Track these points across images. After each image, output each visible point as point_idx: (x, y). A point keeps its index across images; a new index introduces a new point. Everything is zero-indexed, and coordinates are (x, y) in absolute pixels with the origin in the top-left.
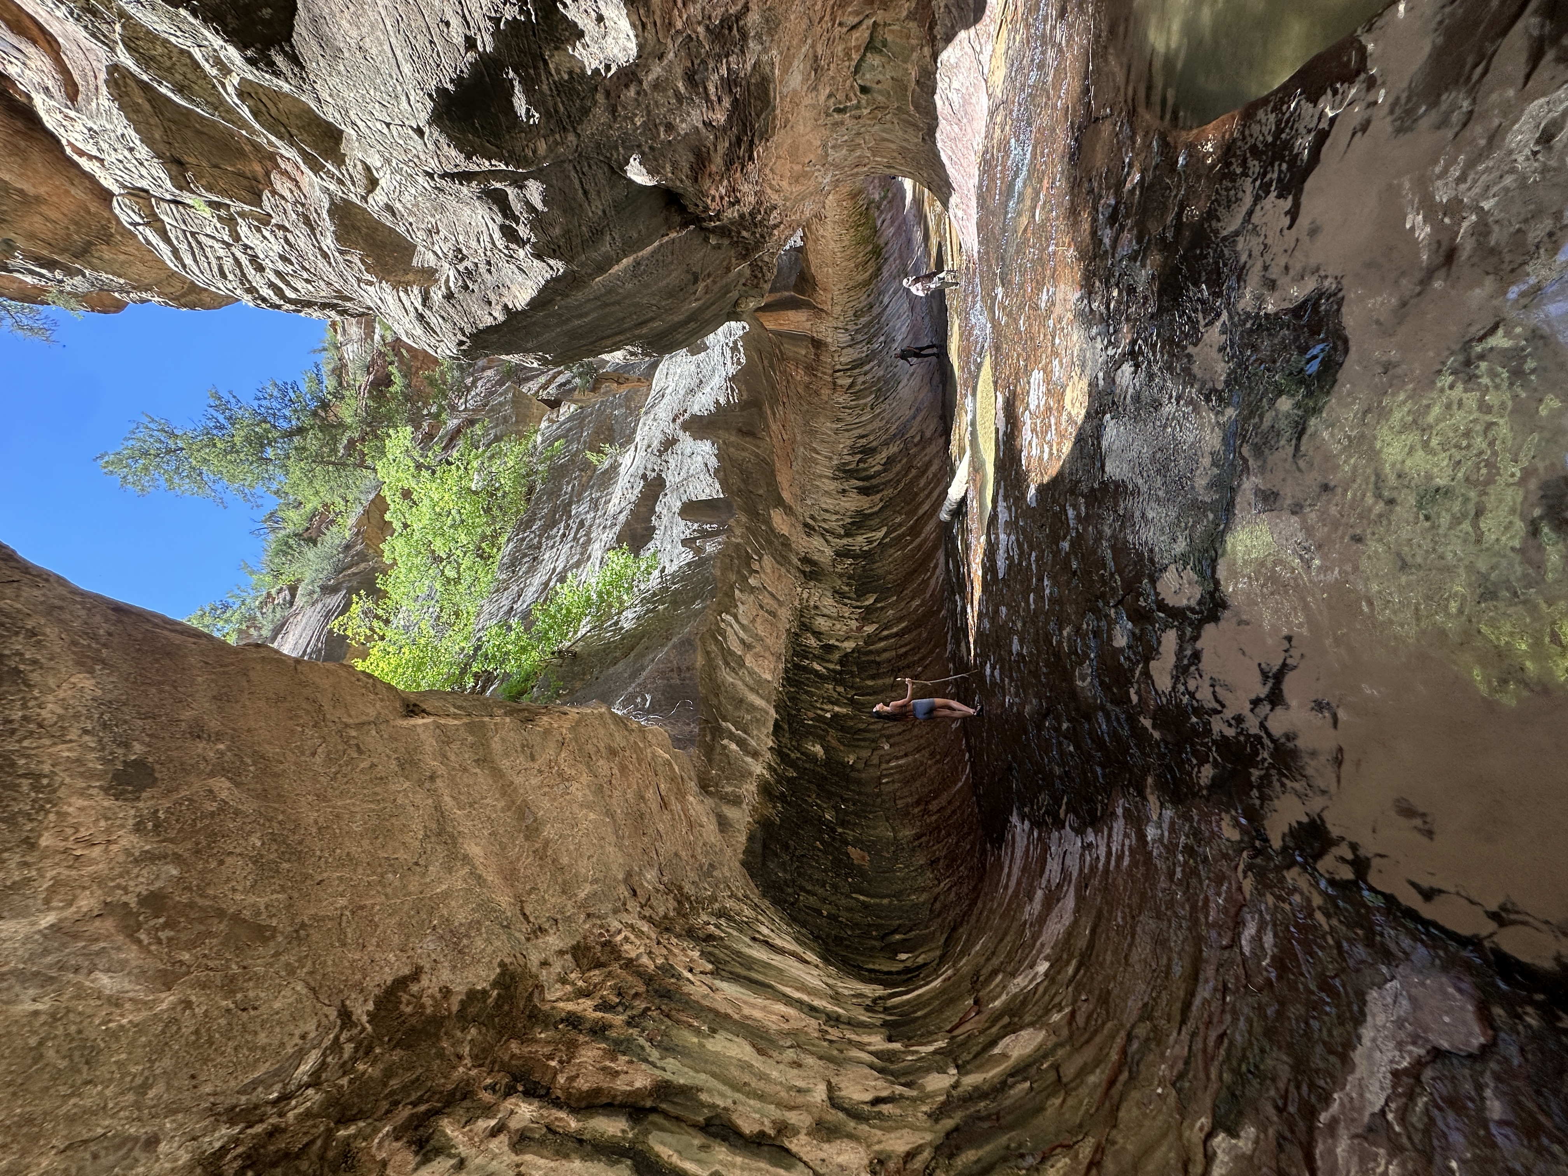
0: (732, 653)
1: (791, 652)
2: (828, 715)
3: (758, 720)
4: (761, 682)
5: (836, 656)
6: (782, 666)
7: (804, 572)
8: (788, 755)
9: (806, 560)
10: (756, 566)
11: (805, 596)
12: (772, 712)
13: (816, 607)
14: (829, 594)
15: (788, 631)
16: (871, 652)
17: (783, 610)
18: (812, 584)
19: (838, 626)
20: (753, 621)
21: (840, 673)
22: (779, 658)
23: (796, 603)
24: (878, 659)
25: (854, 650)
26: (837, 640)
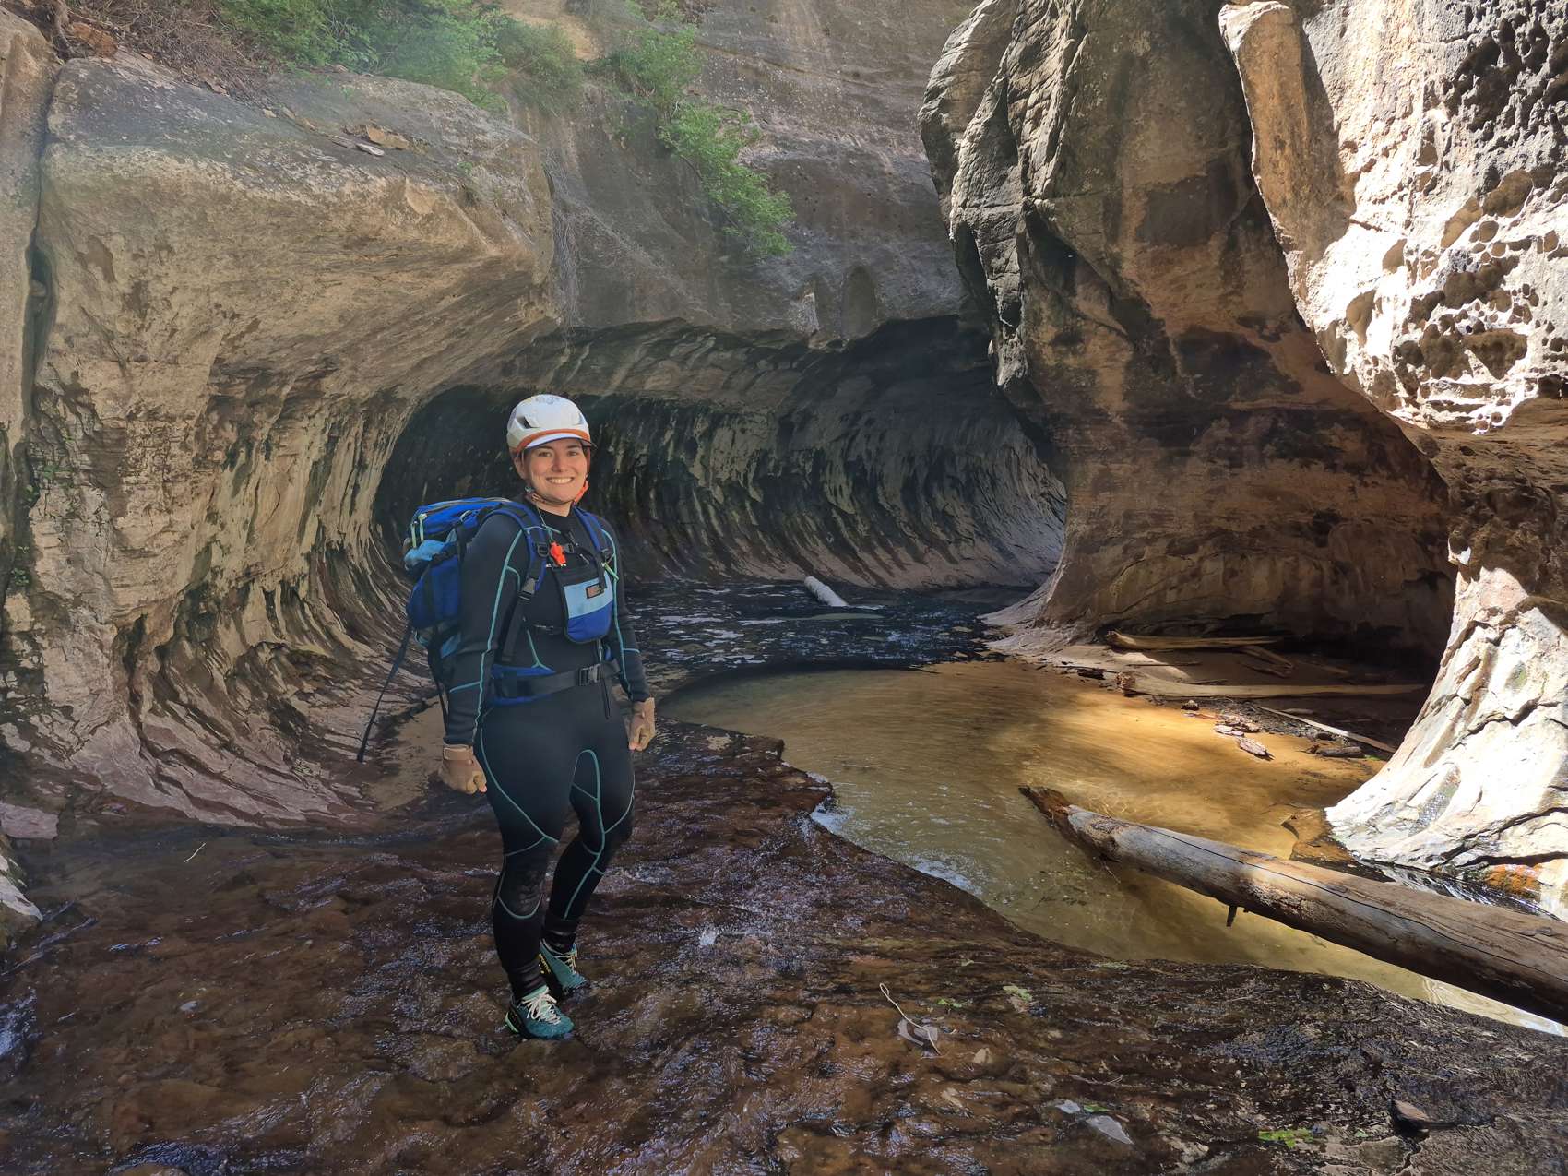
0: (670, 348)
1: (683, 406)
2: (611, 449)
3: (597, 379)
4: (642, 378)
5: (682, 456)
6: (665, 397)
7: (789, 415)
9: (807, 417)
10: (783, 366)
11: (757, 418)
12: (609, 391)
13: (743, 431)
14: (763, 446)
15: (710, 402)
16: (689, 495)
17: (735, 396)
18: (776, 426)
19: (721, 458)
20: (714, 366)
21: (663, 461)
22: (674, 394)
23: (746, 409)
24: (681, 502)
25: (691, 475)
26: (703, 457)
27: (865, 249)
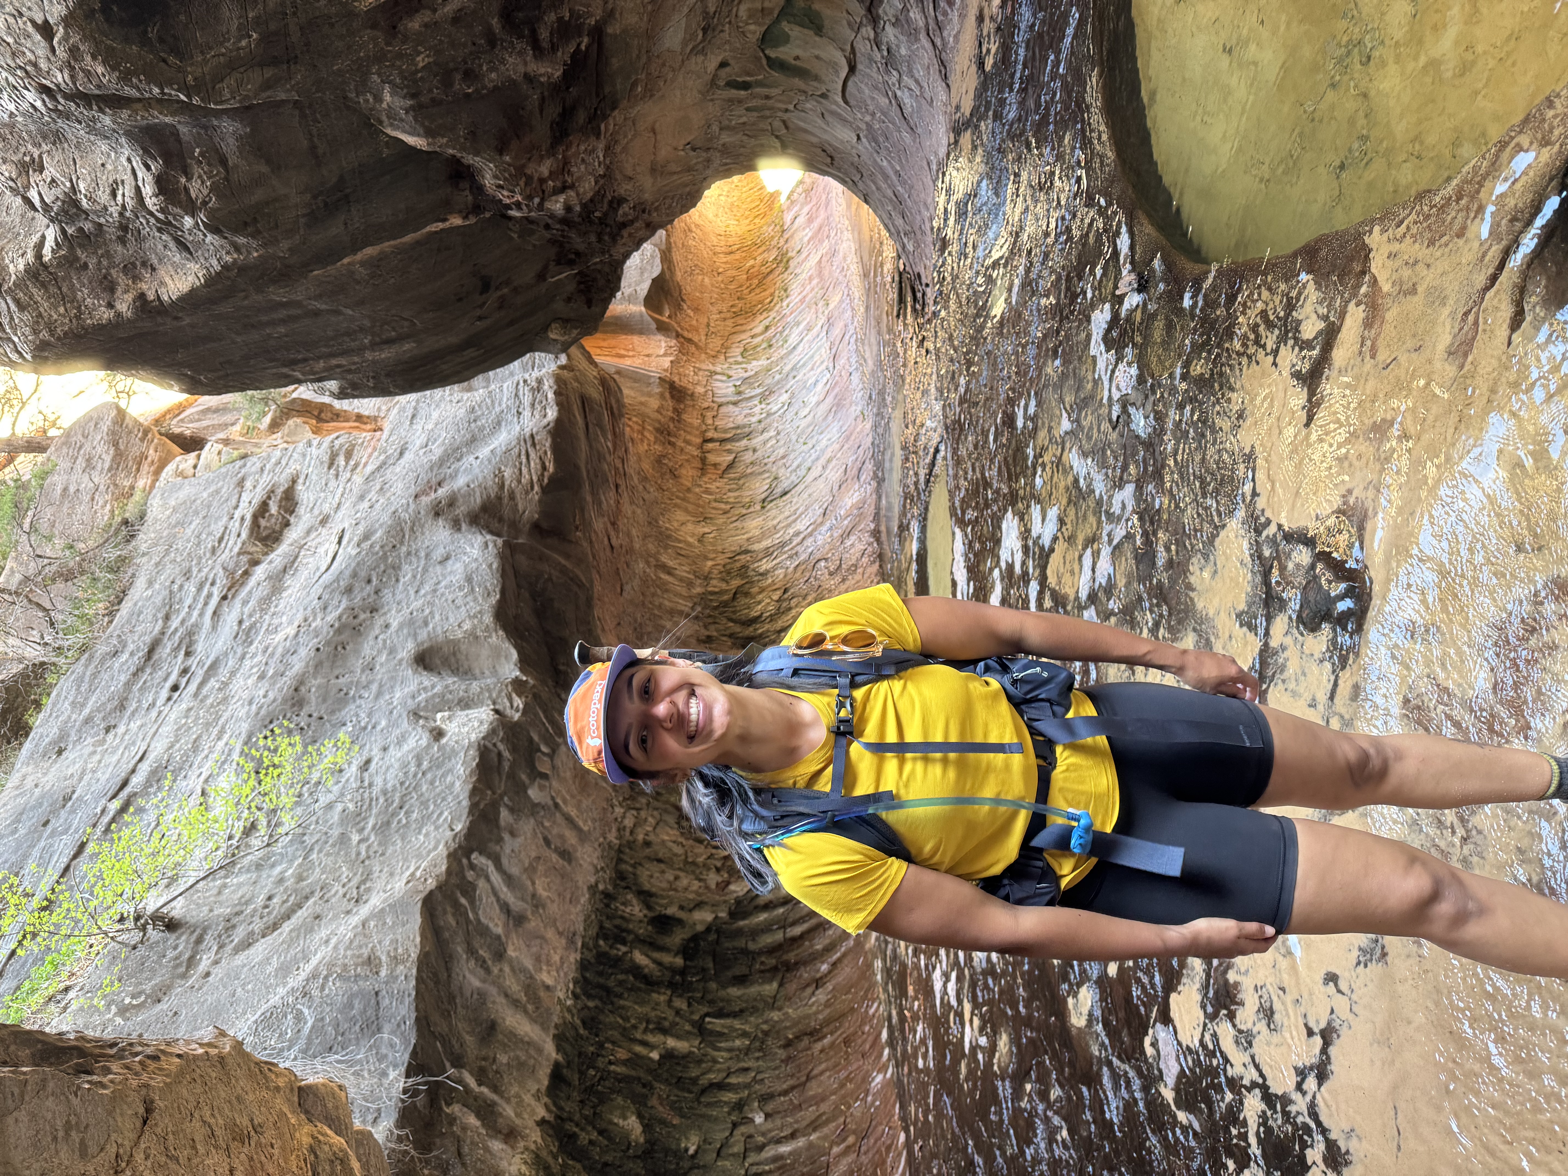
0: (484, 931)
1: (593, 931)
2: (655, 1055)
3: (521, 1065)
4: (531, 988)
5: (677, 938)
6: (575, 957)
8: (573, 1137)
10: (544, 766)
11: (628, 823)
12: (550, 1048)
15: (593, 889)
16: (740, 932)
17: (588, 848)
18: (643, 800)
19: (684, 882)
20: (530, 870)
21: (683, 972)
22: (571, 941)
23: (612, 837)
24: (752, 946)
25: (708, 930)
26: (682, 908)
27: (392, 651)
